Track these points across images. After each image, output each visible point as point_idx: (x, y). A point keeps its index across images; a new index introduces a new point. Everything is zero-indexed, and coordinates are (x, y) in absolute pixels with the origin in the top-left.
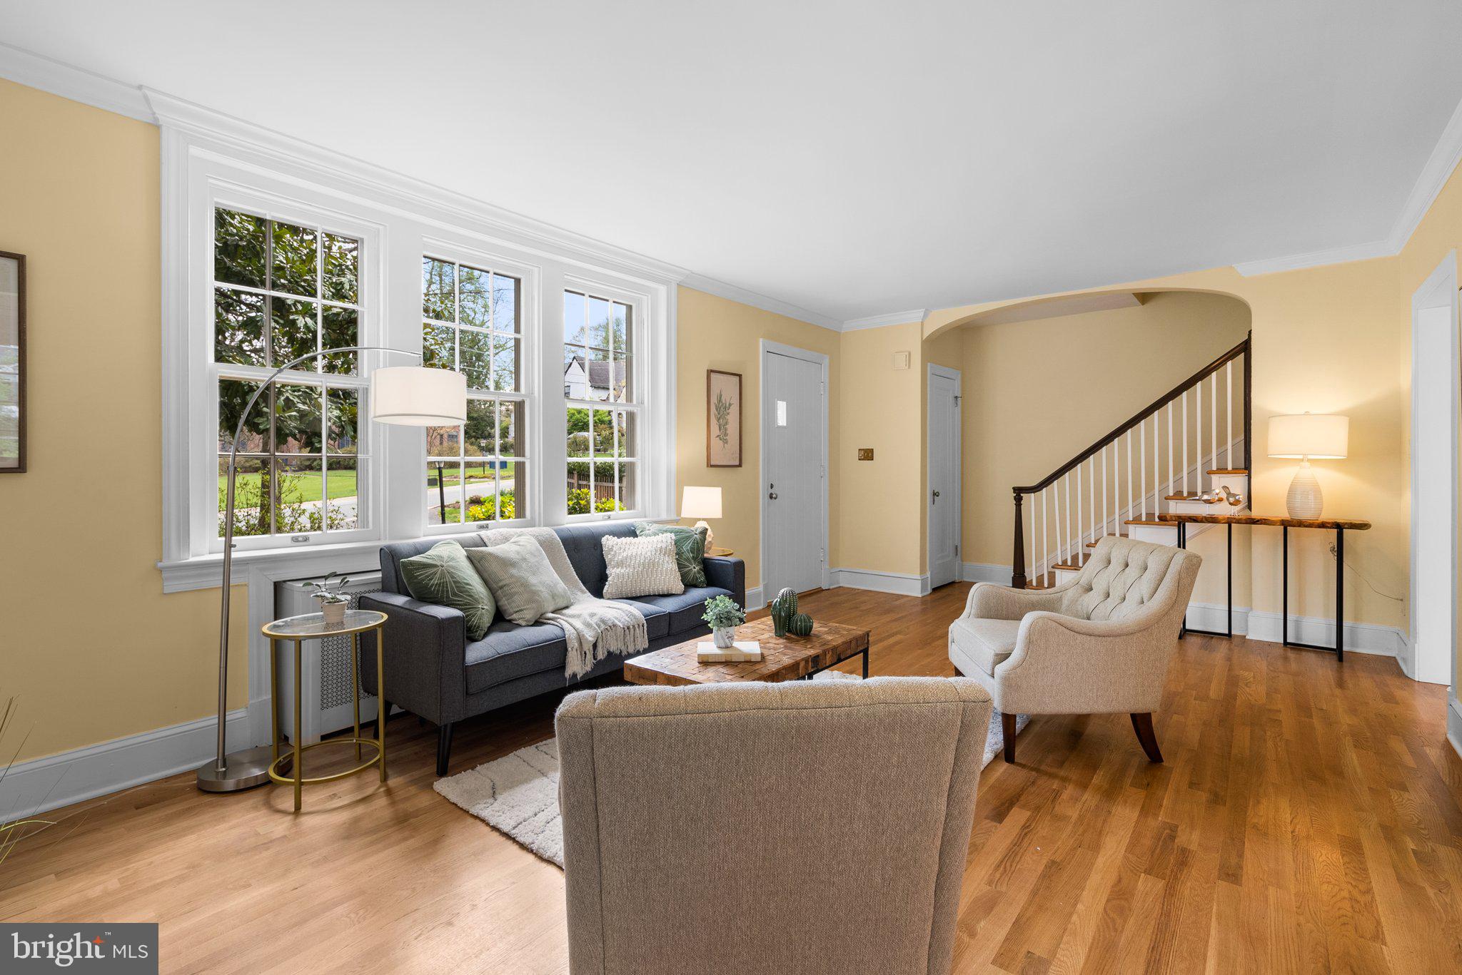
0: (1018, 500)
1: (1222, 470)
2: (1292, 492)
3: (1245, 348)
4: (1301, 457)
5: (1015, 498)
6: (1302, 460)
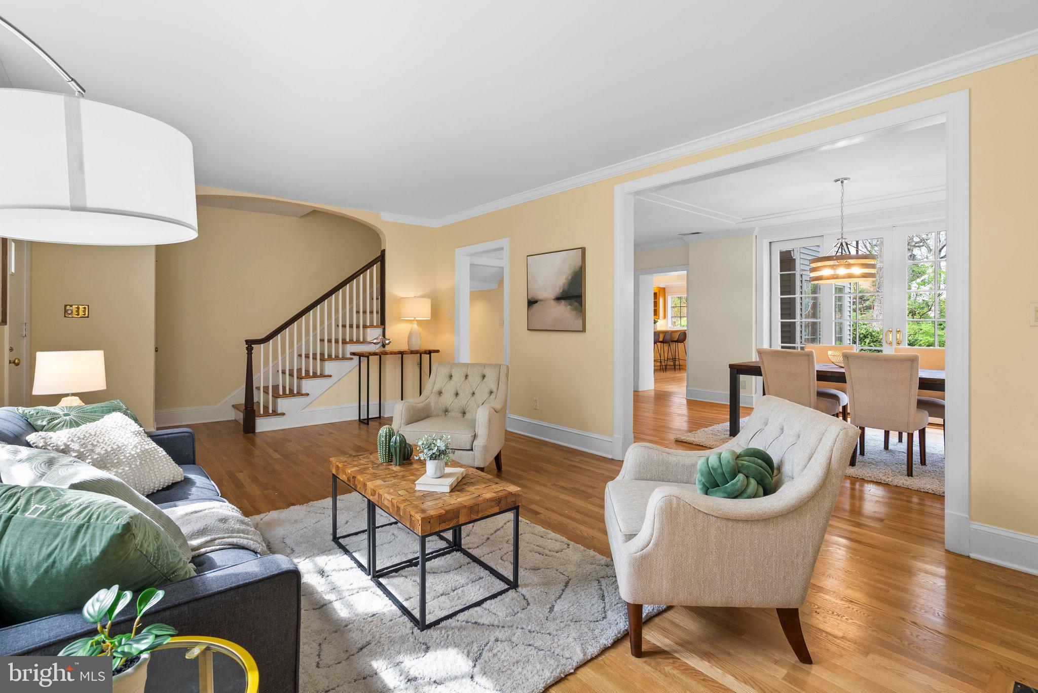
0: (250, 350)
1: (372, 326)
2: (410, 337)
3: (381, 259)
4: (413, 319)
5: (247, 349)
6: (414, 320)
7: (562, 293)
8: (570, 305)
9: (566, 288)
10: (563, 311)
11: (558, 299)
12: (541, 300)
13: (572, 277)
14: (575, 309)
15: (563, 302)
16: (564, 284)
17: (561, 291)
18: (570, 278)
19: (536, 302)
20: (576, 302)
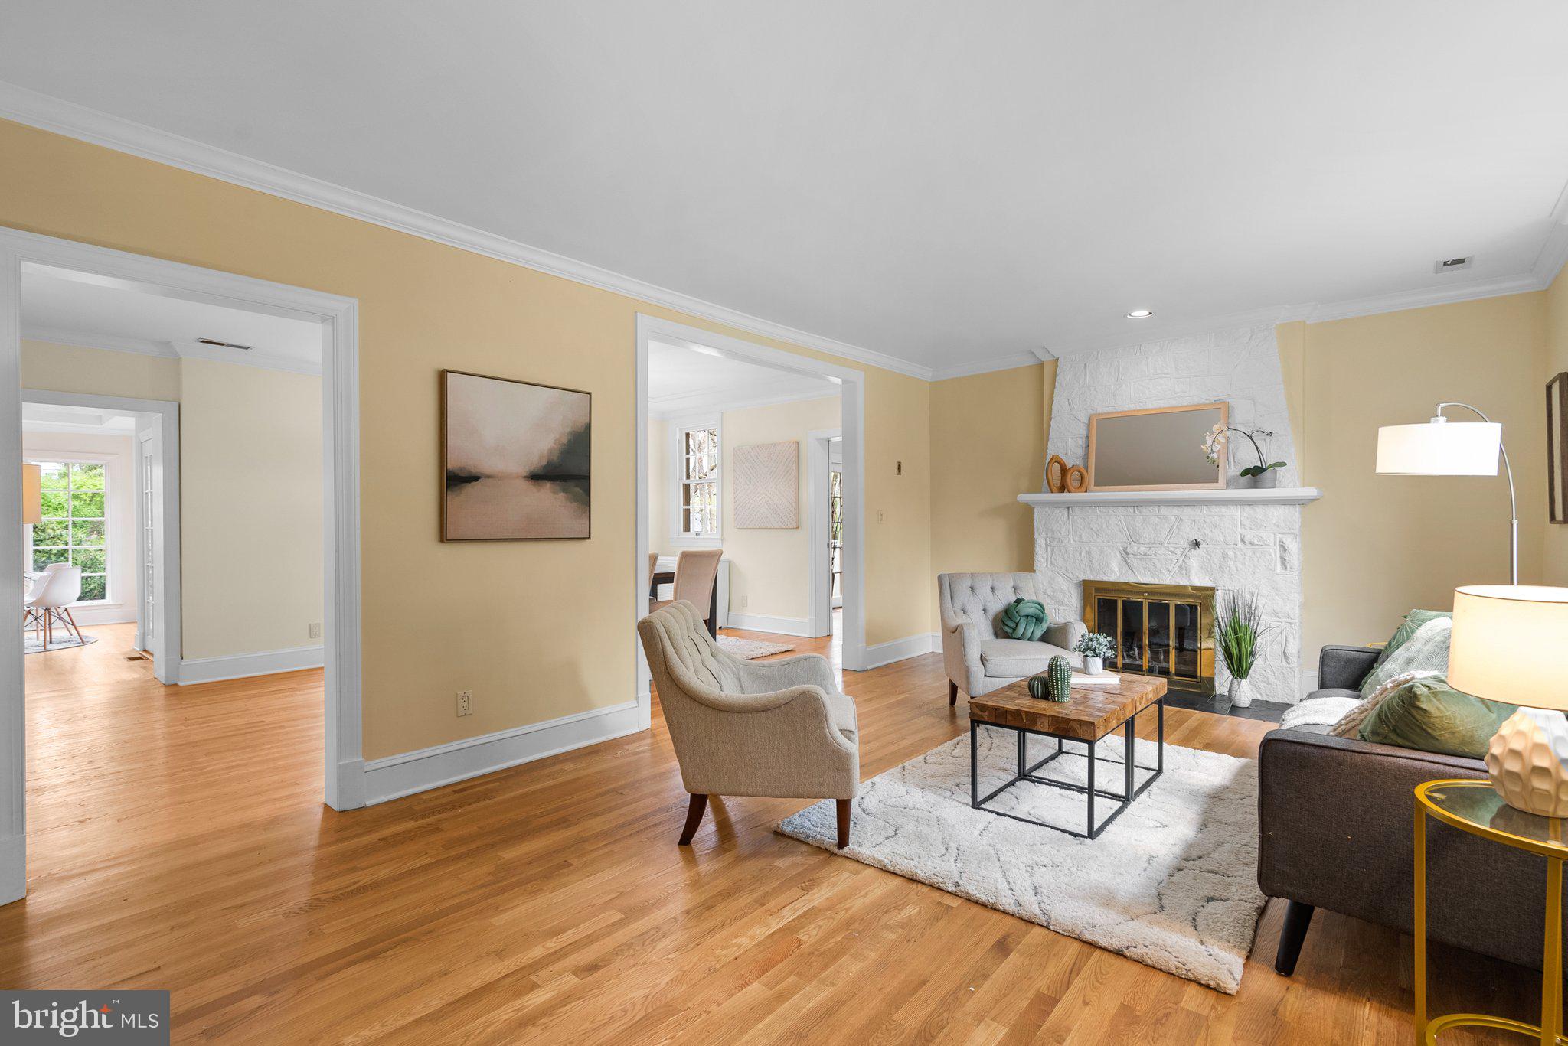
7: (545, 467)
8: (564, 490)
9: (555, 458)
10: (549, 499)
11: (536, 477)
12: (489, 477)
13: (569, 441)
14: (575, 499)
15: (548, 485)
16: (551, 450)
17: (544, 462)
18: (565, 441)
19: (473, 478)
20: (576, 486)
